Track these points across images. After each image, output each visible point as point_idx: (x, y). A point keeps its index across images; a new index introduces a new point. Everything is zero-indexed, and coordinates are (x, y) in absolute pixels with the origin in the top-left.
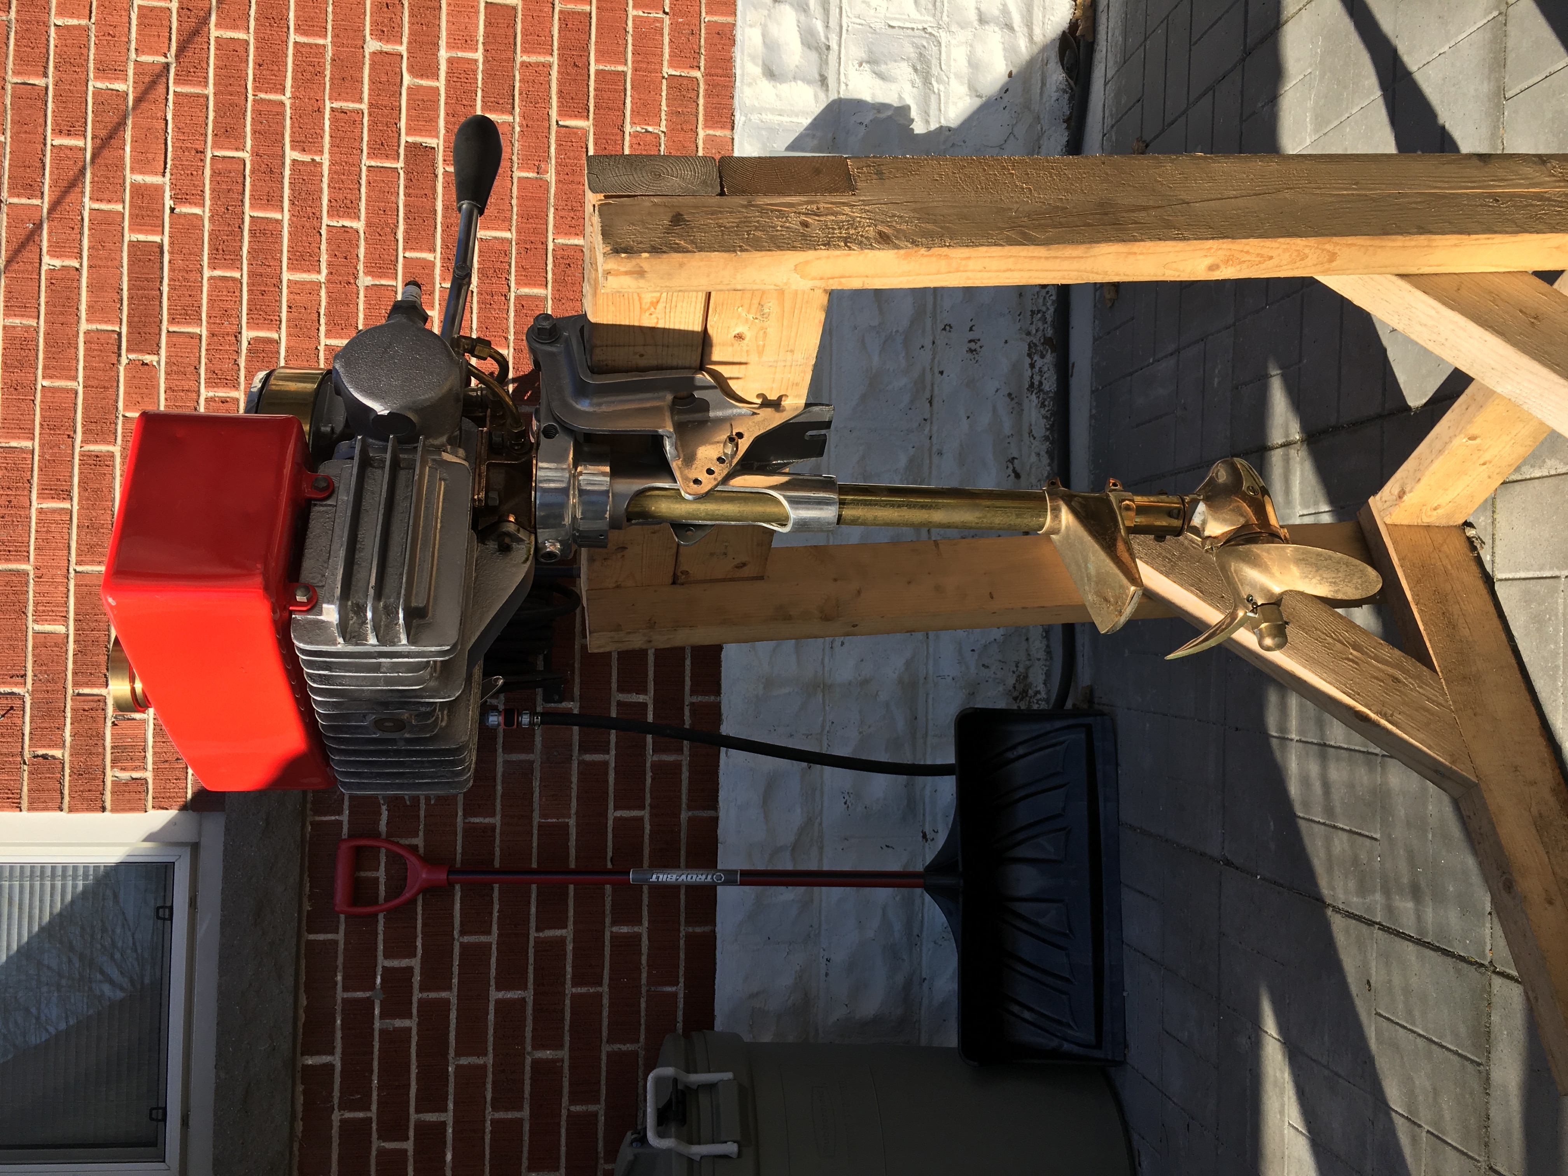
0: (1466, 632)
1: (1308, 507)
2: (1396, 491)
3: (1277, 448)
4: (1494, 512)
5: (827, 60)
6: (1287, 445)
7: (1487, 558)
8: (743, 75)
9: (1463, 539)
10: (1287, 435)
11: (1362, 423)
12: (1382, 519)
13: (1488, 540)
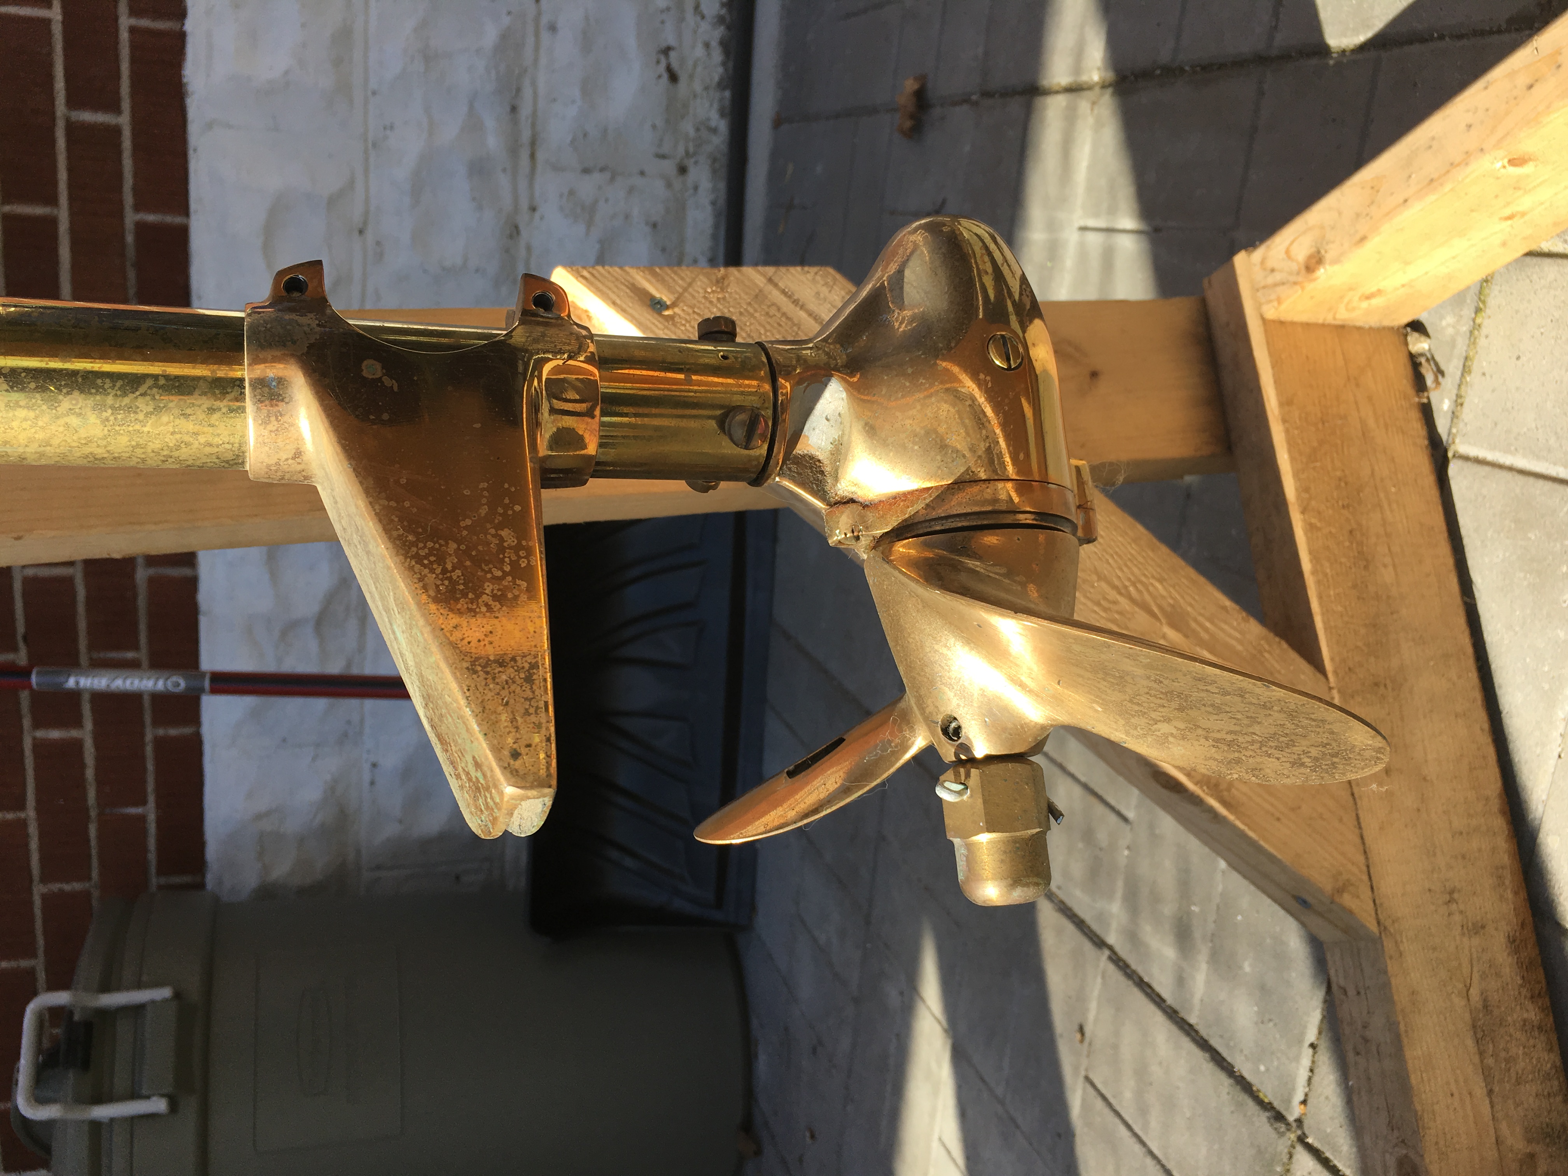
0: (1387, 575)
1: (1096, 215)
2: (1301, 253)
3: (1057, 92)
4: (1478, 310)
6: (1074, 89)
7: (1442, 405)
9: (1404, 360)
10: (1077, 67)
11: (1221, 66)
12: (1258, 306)
13: (1452, 368)
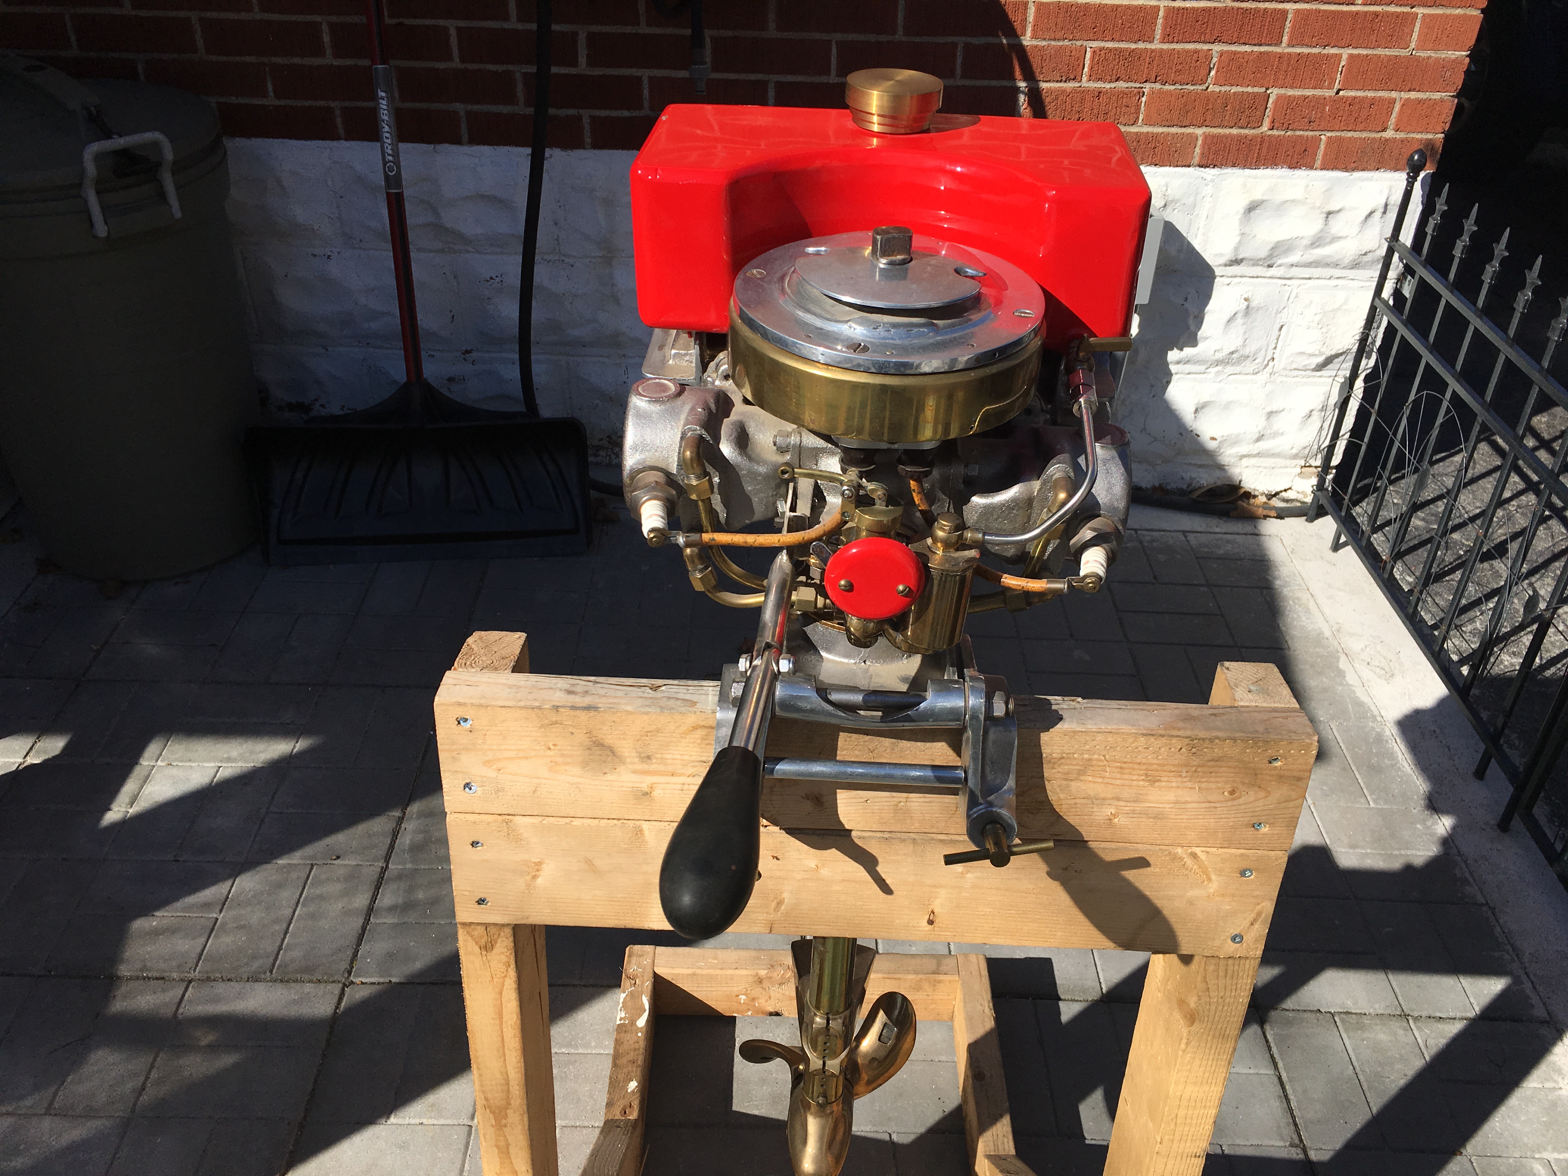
5: (1258, 265)
8: (1256, 178)
